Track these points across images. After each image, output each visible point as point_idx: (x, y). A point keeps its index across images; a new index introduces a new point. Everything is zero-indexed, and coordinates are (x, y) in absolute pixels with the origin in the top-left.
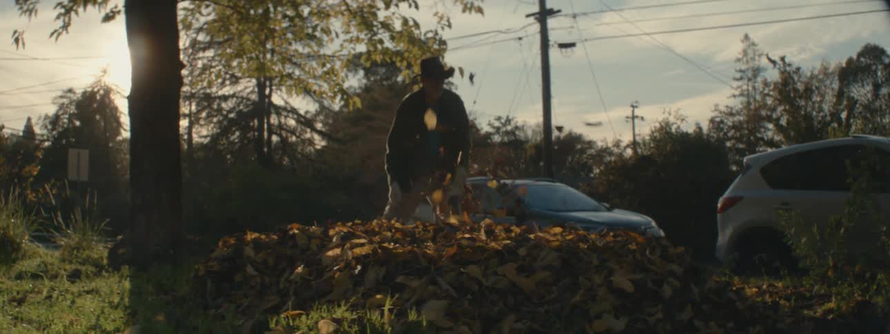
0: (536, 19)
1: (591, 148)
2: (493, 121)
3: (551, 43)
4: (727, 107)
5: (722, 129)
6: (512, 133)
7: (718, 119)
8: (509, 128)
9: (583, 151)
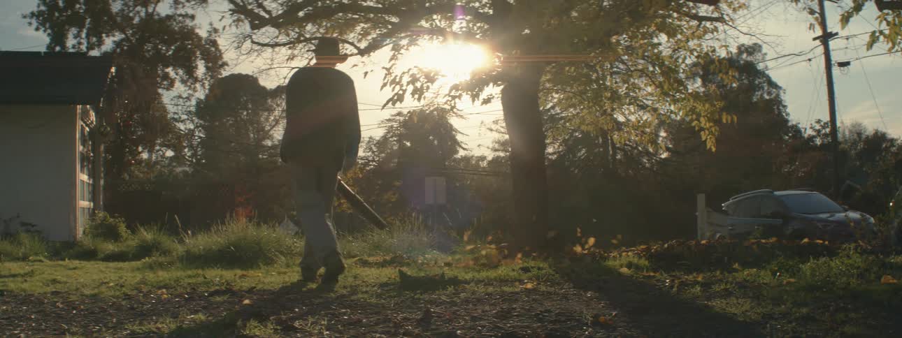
0: (821, 41)
2: (814, 124)
3: (833, 62)
6: (831, 134)
9: (887, 149)
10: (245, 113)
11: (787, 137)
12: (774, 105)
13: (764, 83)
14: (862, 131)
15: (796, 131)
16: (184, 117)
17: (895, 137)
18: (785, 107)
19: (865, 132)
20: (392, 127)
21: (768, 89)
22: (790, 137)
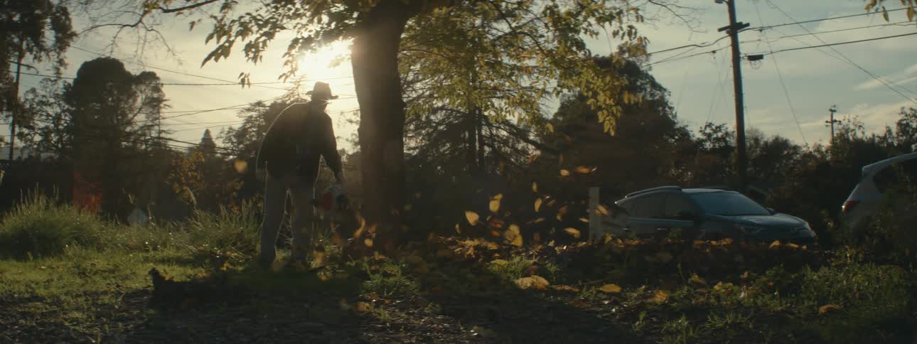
0: (728, 33)
1: (796, 153)
2: (704, 128)
3: (741, 56)
4: (912, 109)
5: (908, 132)
6: (723, 139)
7: (905, 122)
8: (720, 135)
9: (789, 156)
10: (110, 99)
11: (673, 140)
12: (658, 106)
13: (647, 84)
14: (759, 138)
15: (684, 134)
16: (52, 100)
17: (799, 145)
18: (671, 108)
19: (762, 138)
20: (251, 117)
21: (651, 90)
22: (676, 140)
